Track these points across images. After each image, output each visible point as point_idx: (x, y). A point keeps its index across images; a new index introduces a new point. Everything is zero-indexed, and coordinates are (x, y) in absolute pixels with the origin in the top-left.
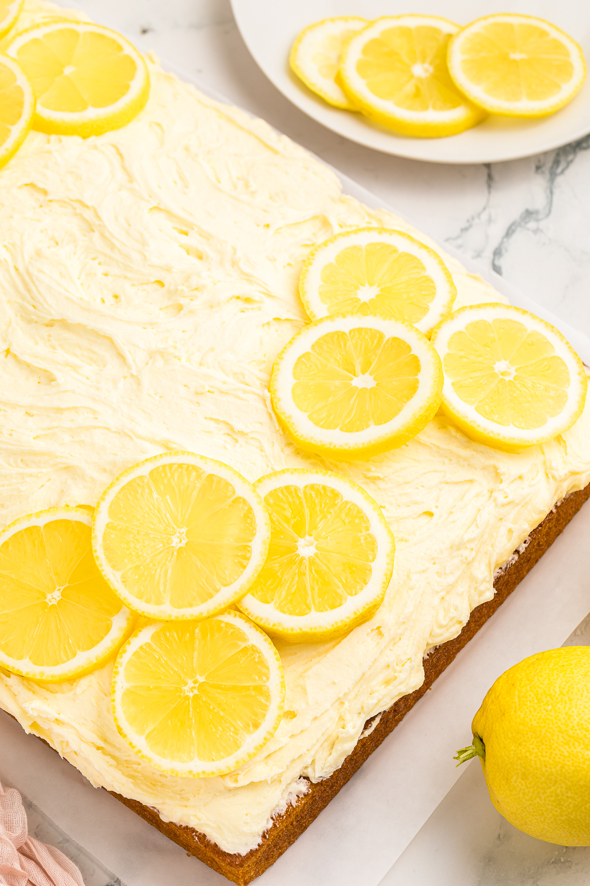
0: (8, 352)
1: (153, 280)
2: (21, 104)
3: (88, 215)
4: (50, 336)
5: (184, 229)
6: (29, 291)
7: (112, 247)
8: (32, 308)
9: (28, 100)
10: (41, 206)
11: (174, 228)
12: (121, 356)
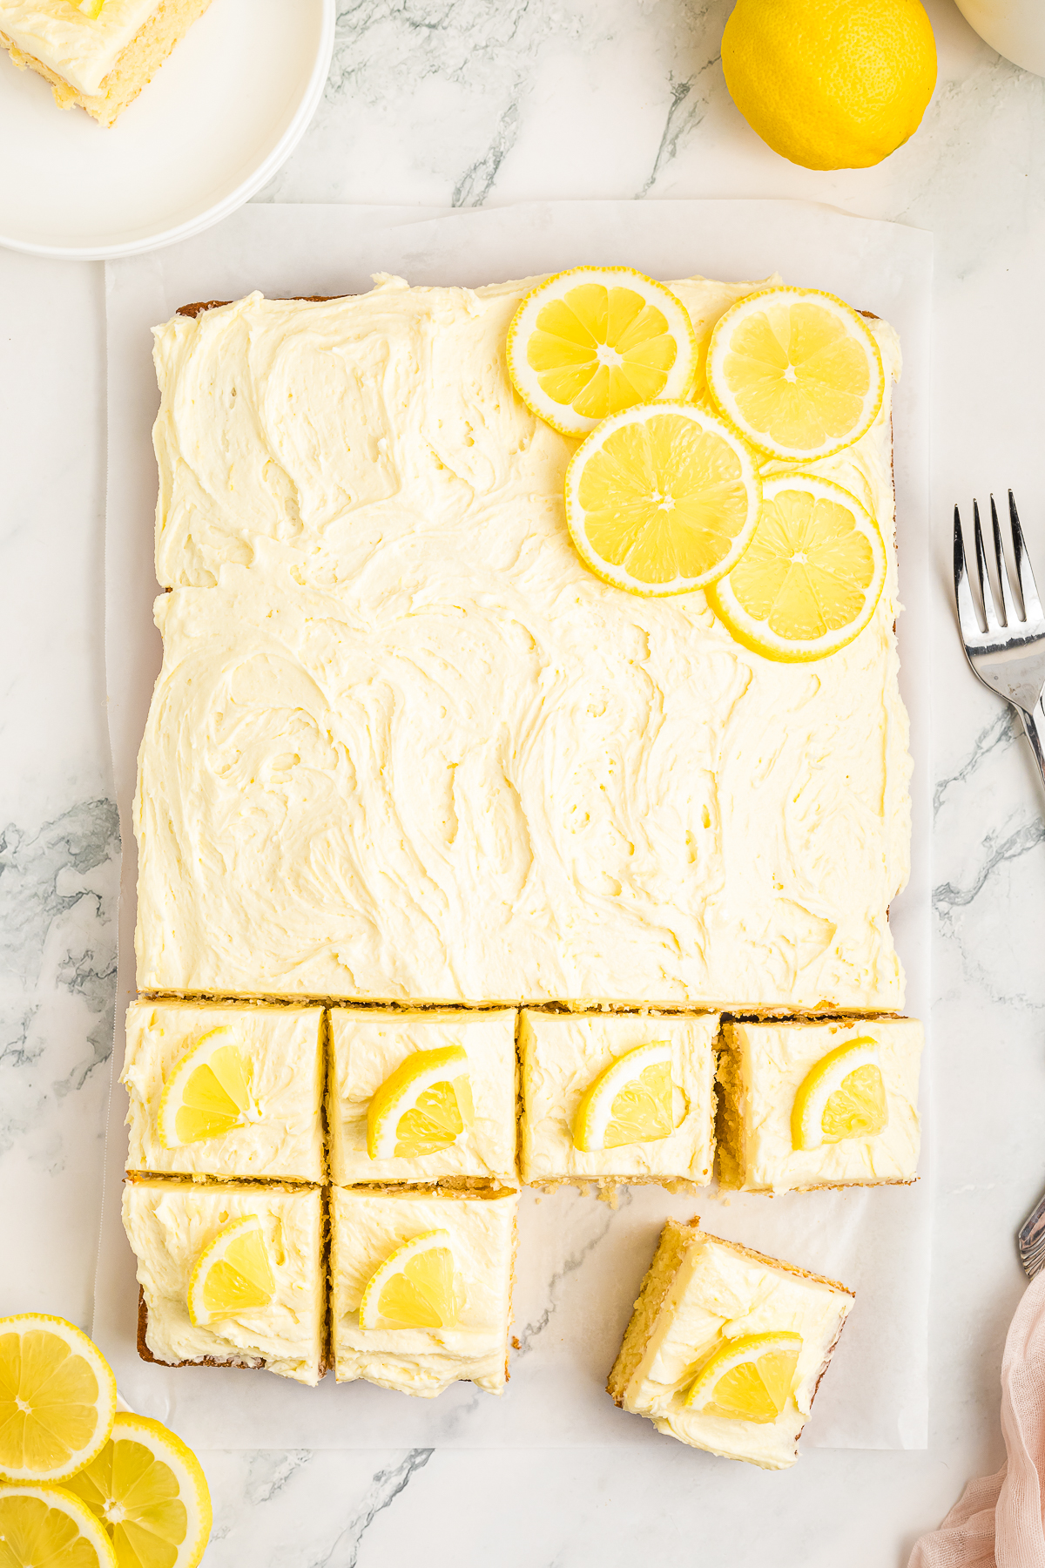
0: (454, 765)
1: (630, 840)
2: (711, 565)
3: (655, 718)
4: (499, 791)
5: (712, 818)
6: (528, 735)
7: (636, 772)
8: (511, 753)
9: (721, 567)
10: (631, 662)
11: (705, 806)
12: (525, 879)
